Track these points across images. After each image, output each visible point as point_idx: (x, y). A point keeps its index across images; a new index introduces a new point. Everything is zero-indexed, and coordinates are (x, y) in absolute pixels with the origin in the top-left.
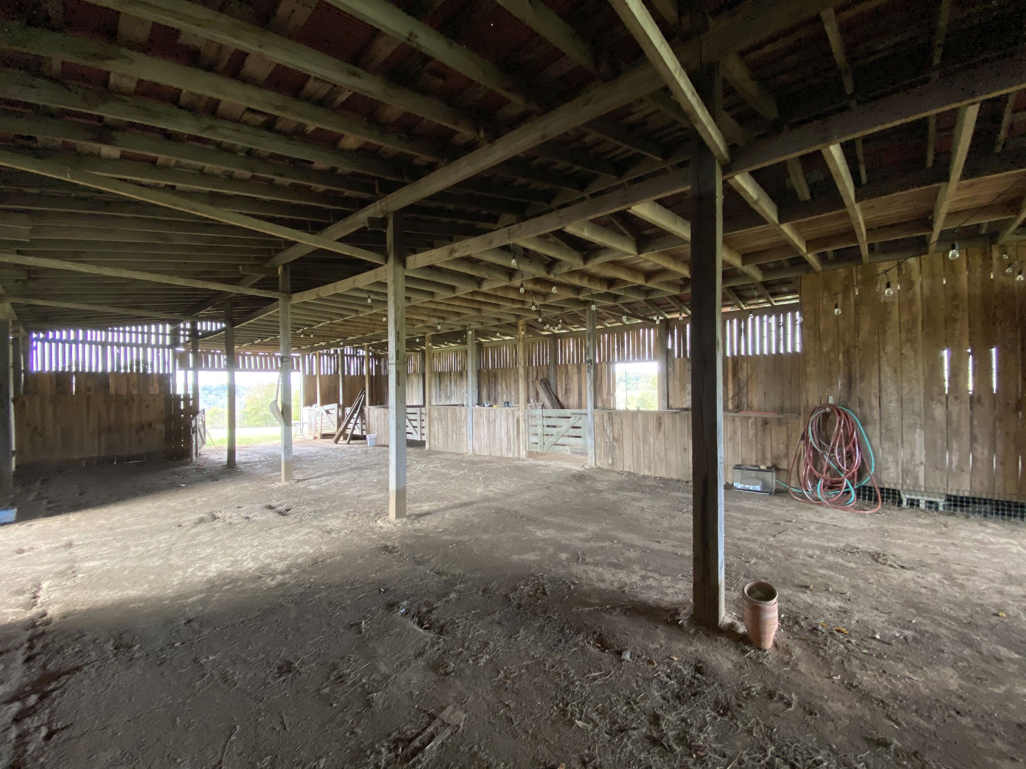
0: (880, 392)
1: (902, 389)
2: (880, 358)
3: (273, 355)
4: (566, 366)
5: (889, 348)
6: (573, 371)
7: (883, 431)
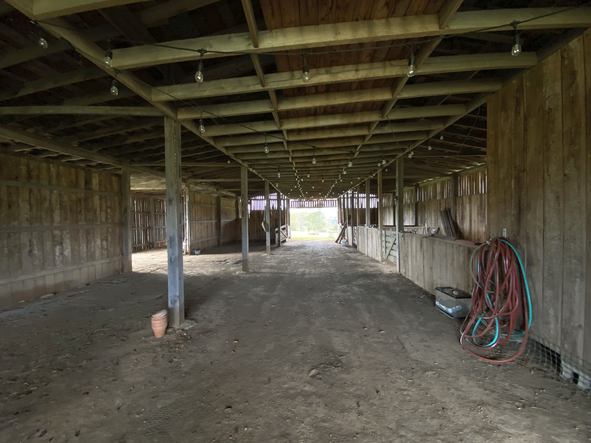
0: (544, 225)
1: (564, 222)
2: (544, 182)
3: (326, 200)
4: (462, 197)
5: (553, 168)
6: (466, 200)
7: (546, 275)
